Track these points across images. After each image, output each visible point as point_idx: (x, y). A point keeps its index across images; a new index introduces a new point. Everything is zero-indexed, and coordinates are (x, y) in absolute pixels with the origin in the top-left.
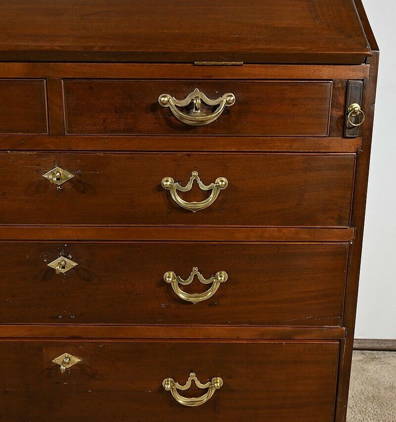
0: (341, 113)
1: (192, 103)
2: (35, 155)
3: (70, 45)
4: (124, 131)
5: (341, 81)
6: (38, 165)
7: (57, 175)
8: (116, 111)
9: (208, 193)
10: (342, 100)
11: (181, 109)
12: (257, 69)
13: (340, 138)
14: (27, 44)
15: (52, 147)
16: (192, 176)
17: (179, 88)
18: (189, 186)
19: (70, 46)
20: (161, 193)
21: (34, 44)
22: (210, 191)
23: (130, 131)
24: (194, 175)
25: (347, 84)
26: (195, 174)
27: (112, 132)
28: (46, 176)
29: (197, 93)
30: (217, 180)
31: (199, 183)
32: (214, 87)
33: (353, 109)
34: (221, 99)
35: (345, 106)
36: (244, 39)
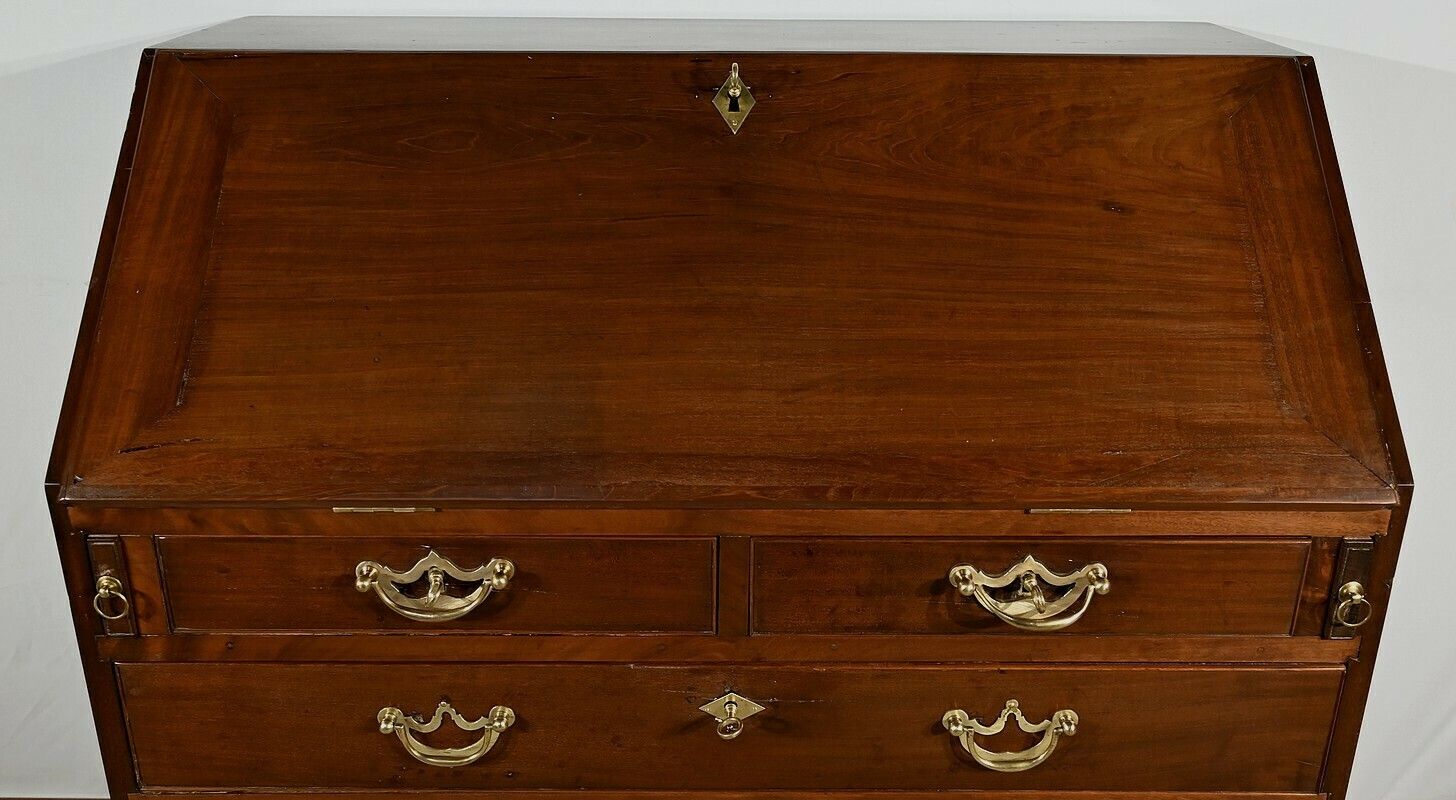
0: (1321, 595)
1: (1018, 581)
2: (684, 671)
3: (776, 484)
4: (873, 629)
5: (1329, 539)
6: (690, 689)
7: (732, 709)
8: (858, 594)
9: (1035, 739)
10: (1326, 572)
11: (993, 592)
12: (1158, 519)
13: (1316, 639)
14: (687, 483)
15: (721, 657)
16: (1005, 708)
17: (996, 554)
18: (998, 727)
19: (777, 488)
20: (939, 736)
21: (701, 483)
22: (1041, 735)
23: (885, 628)
24: (1010, 707)
25: (1339, 545)
26: (1013, 704)
27: (848, 629)
28: (706, 708)
29: (1031, 564)
30: (1059, 715)
31: (1020, 718)
32: (1066, 553)
33: (1349, 596)
34: (1077, 574)
35: (1335, 582)
36: (1136, 461)
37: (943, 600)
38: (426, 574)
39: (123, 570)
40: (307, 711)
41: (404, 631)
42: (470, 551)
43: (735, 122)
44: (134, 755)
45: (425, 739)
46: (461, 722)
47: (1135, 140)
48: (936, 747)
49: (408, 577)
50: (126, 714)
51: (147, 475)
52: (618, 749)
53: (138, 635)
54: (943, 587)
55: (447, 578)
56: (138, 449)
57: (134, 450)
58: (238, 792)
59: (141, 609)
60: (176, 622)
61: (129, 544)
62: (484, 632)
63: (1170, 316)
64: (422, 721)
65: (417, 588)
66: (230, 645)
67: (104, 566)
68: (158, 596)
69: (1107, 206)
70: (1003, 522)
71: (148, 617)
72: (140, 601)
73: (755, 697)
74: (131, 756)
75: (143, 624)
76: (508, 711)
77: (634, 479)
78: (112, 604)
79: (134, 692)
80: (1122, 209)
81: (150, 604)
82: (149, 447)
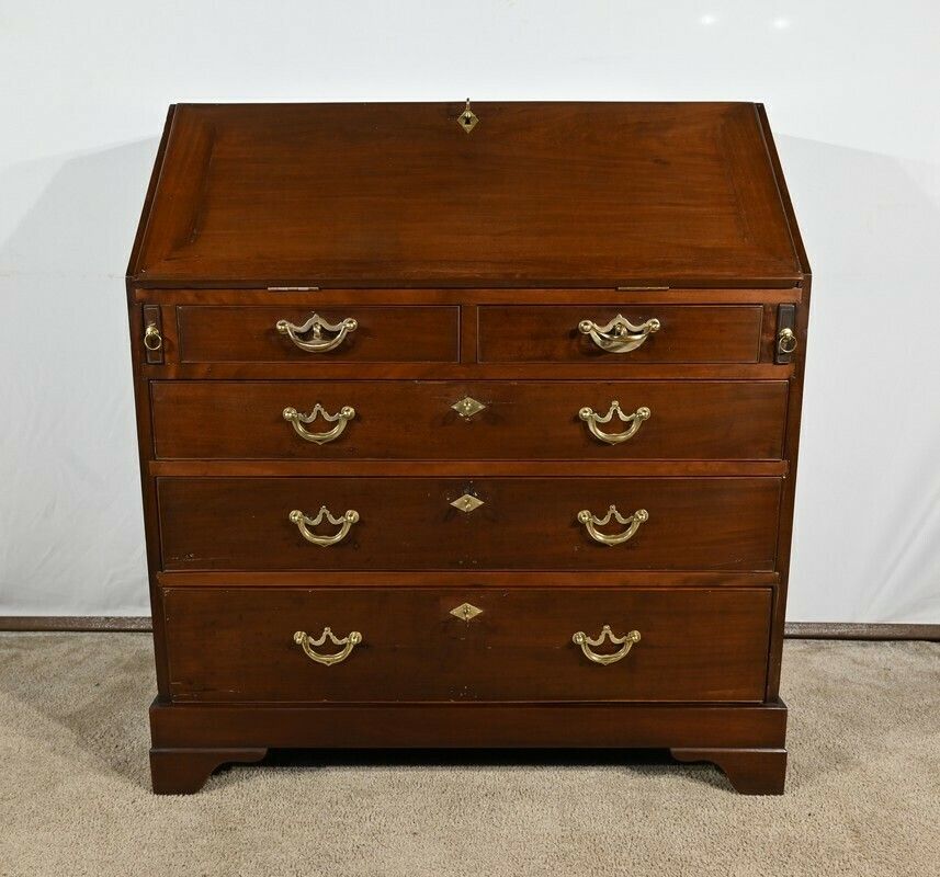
0: (772, 338)
2: (444, 384)
3: (489, 272)
4: (541, 359)
5: (772, 306)
6: (446, 395)
7: (468, 406)
8: (532, 338)
9: (629, 424)
10: (773, 325)
12: (684, 294)
13: (771, 365)
14: (445, 272)
15: (463, 376)
16: (611, 406)
17: (602, 314)
18: (609, 417)
20: (578, 425)
21: (452, 272)
22: (631, 422)
23: (547, 358)
24: (614, 405)
25: (778, 309)
26: (616, 404)
27: (528, 360)
28: (454, 407)
29: (620, 319)
30: (640, 410)
31: (620, 413)
32: (637, 313)
33: (785, 335)
34: (645, 325)
35: (777, 331)
36: (670, 263)
37: (575, 342)
38: (312, 327)
39: (160, 326)
40: (247, 410)
42: (334, 314)
43: (468, 128)
44: (155, 438)
45: (307, 426)
47: (670, 135)
48: (576, 431)
49: (303, 329)
51: (177, 269)
53: (164, 363)
54: (576, 334)
55: (323, 330)
56: (172, 259)
57: (170, 259)
59: (167, 348)
60: (183, 358)
61: (163, 310)
62: (340, 362)
63: (687, 205)
64: (306, 416)
65: (307, 336)
66: (210, 370)
67: (151, 322)
68: (176, 341)
69: (656, 161)
70: (604, 296)
71: (170, 352)
72: (166, 343)
73: (481, 401)
74: (153, 439)
75: (167, 357)
78: (153, 340)
79: (158, 399)
80: (665, 163)
81: (171, 345)
82: (178, 259)
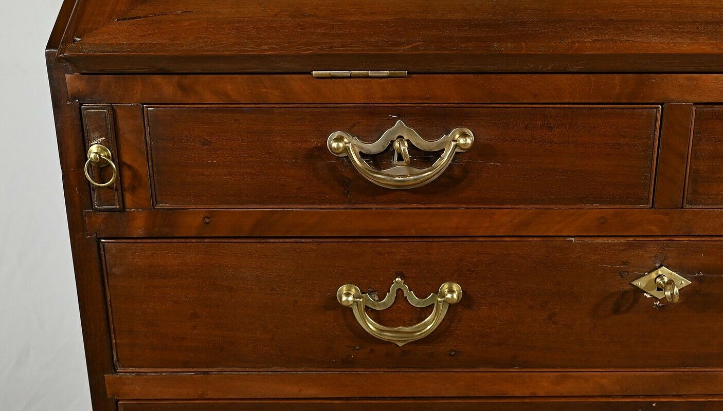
15: (656, 230)
28: (639, 283)
38: (392, 143)
39: (114, 142)
40: (273, 289)
41: (367, 206)
42: (434, 121)
44: (113, 336)
45: (378, 316)
46: (414, 300)
49: (373, 147)
50: (108, 294)
51: (141, 36)
52: (554, 326)
53: (123, 209)
55: (411, 148)
56: (133, 18)
57: (129, 19)
58: (204, 373)
59: (127, 181)
60: (159, 199)
61: (119, 113)
62: (439, 206)
64: (377, 299)
65: (384, 159)
66: (207, 220)
67: (96, 135)
68: (144, 170)
71: (133, 189)
72: (127, 173)
73: (684, 272)
74: (110, 337)
75: (128, 197)
76: (456, 287)
77: (595, 38)
78: (101, 169)
79: (116, 270)
81: (136, 176)
82: (144, 17)
